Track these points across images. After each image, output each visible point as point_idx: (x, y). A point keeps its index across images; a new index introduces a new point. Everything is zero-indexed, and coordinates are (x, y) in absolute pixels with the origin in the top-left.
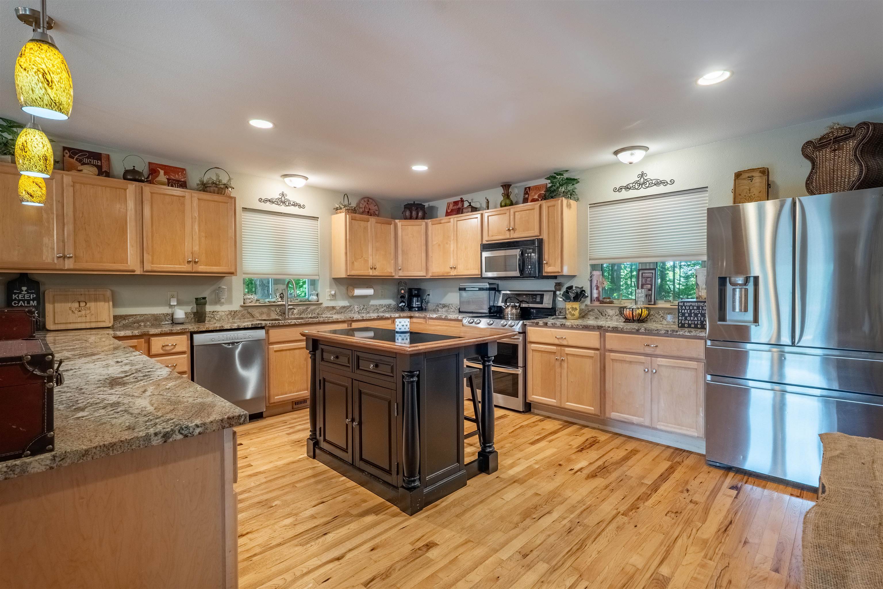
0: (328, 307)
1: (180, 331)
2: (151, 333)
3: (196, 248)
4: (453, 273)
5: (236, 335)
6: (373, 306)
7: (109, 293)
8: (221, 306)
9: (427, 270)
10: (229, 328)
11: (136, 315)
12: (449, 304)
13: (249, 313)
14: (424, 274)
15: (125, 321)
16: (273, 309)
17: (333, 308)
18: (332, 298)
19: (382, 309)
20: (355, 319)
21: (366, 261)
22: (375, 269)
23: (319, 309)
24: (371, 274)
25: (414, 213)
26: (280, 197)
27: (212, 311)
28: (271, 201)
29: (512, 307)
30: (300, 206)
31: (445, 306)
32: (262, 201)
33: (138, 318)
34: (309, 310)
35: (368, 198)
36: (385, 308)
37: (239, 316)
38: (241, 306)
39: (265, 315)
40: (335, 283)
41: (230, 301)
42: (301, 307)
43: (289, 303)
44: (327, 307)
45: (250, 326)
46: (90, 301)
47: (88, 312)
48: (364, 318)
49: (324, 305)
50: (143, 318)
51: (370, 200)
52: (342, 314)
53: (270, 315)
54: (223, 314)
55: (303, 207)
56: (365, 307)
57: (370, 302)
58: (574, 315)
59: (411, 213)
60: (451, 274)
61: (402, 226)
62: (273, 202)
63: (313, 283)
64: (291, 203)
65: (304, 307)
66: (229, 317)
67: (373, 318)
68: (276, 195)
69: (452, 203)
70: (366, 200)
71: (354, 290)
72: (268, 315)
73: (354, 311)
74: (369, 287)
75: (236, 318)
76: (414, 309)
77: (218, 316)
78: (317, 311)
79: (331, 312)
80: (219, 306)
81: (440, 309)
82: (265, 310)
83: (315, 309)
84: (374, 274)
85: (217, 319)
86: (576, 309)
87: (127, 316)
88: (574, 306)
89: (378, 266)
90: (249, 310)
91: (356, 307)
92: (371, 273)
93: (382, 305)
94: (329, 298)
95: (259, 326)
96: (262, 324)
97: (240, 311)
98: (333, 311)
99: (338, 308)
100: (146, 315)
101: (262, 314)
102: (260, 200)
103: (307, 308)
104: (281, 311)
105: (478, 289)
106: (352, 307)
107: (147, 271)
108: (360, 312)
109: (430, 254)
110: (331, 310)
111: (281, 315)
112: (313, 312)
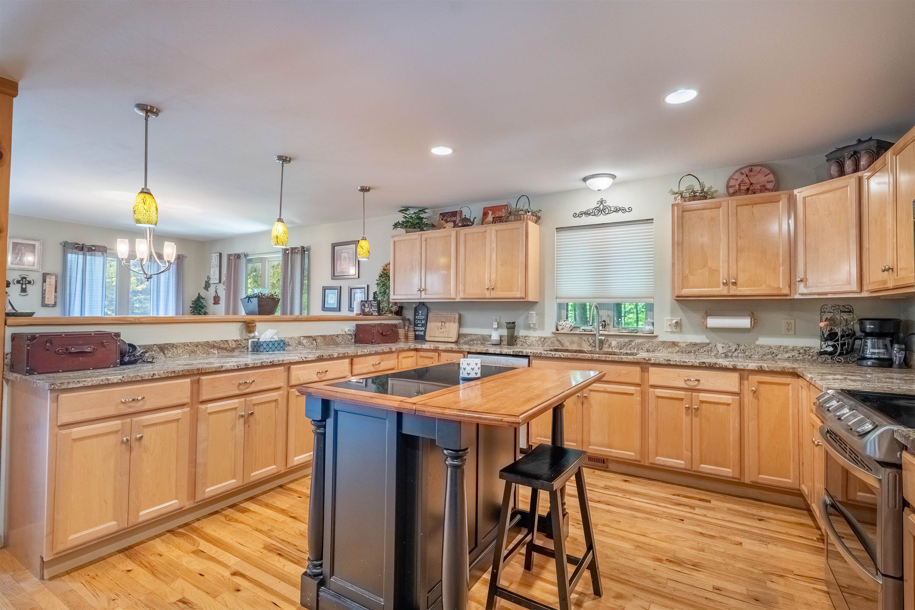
0: (665, 342)
3: (493, 277)
5: (499, 360)
6: (762, 347)
7: (457, 316)
8: (534, 331)
10: (493, 352)
11: (472, 334)
13: (558, 340)
14: (856, 289)
15: (466, 339)
16: (585, 338)
17: (675, 344)
18: (674, 330)
19: (787, 355)
20: (652, 362)
22: (734, 283)
23: (650, 344)
25: (849, 164)
26: (598, 206)
27: (525, 335)
28: (587, 214)
30: (623, 210)
32: (577, 216)
33: (473, 337)
34: (633, 344)
35: (752, 165)
36: (795, 353)
37: (549, 343)
38: (553, 333)
39: (575, 345)
40: (682, 310)
41: (542, 326)
42: (621, 339)
43: (601, 332)
44: (663, 343)
45: (511, 353)
46: (447, 322)
47: (445, 329)
48: (672, 363)
49: (661, 338)
50: (476, 337)
51: (755, 168)
52: (692, 354)
53: (581, 346)
54: (534, 339)
55: (630, 209)
56: (742, 347)
59: (842, 166)
61: (806, 196)
62: (589, 214)
63: (650, 308)
64: (612, 209)
66: (539, 343)
67: (690, 364)
68: (592, 204)
70: (745, 170)
71: (707, 319)
72: (580, 344)
73: (715, 352)
75: (546, 345)
77: (529, 341)
78: (647, 346)
79: (670, 350)
80: (533, 331)
82: (576, 339)
83: (641, 344)
85: (528, 344)
87: (467, 334)
89: (740, 280)
90: (559, 338)
92: (729, 291)
93: (786, 347)
94: (670, 330)
95: (520, 354)
96: (523, 352)
97: (550, 338)
98: (673, 349)
99: (684, 345)
100: (478, 335)
101: (572, 343)
102: (575, 215)
103: (630, 341)
106: (710, 346)
107: (462, 299)
108: (730, 354)
110: (669, 347)
111: (594, 346)
112: (640, 346)
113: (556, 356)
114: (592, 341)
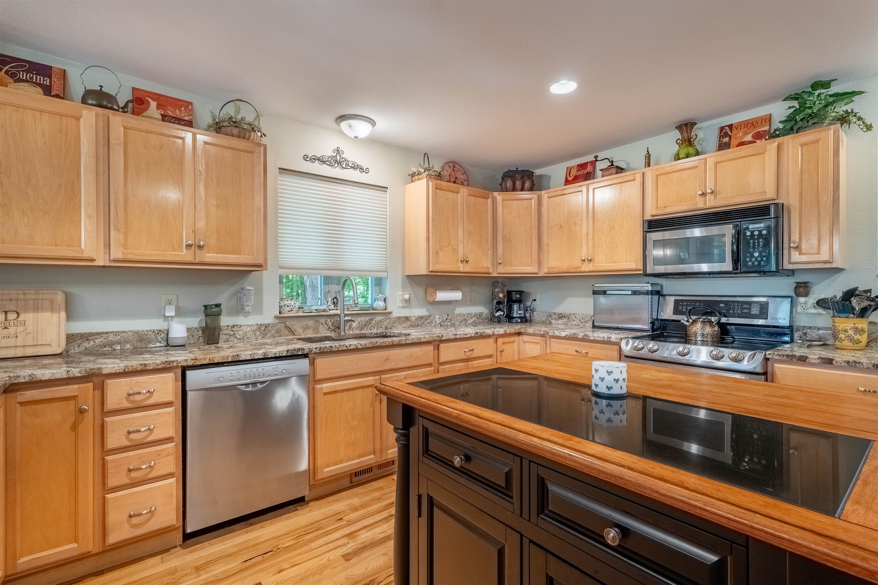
0: (400, 317)
1: (160, 367)
2: (105, 371)
3: (201, 224)
4: (586, 267)
5: (260, 369)
6: (460, 315)
7: (60, 297)
8: (245, 317)
9: (540, 264)
10: (249, 358)
11: (107, 333)
12: (570, 314)
13: (287, 327)
14: (536, 271)
15: (89, 343)
16: (322, 320)
17: (407, 319)
18: (405, 305)
19: (472, 320)
20: (444, 338)
21: (455, 251)
22: (467, 262)
23: (388, 320)
24: (461, 270)
25: (518, 184)
26: (335, 155)
27: (232, 324)
28: (321, 160)
29: (703, 322)
30: (361, 169)
31: (562, 317)
32: (308, 159)
33: (111, 337)
34: (373, 322)
35: (454, 162)
36: (475, 318)
37: (273, 332)
38: (276, 317)
39: (311, 331)
40: (410, 285)
41: (258, 309)
42: (362, 319)
43: (346, 312)
44: (399, 318)
45: (284, 354)
46: (26, 311)
48: (458, 337)
49: (395, 315)
50: (119, 337)
51: (456, 166)
52: (419, 327)
53: (318, 331)
54: (249, 329)
55: (368, 170)
56: (450, 317)
57: (455, 310)
58: (859, 342)
59: (514, 183)
60: (583, 269)
61: (503, 200)
62: (324, 162)
63: (379, 282)
64: (350, 165)
65: (367, 318)
66: (258, 333)
67: (469, 335)
68: (328, 152)
69: (576, 167)
70: (451, 165)
71: (436, 293)
72: (316, 330)
73: (434, 323)
74: (454, 288)
75: (268, 335)
76: (514, 320)
77: (241, 333)
78: (385, 324)
79: (404, 325)
80: (243, 317)
81: (553, 321)
82: (311, 323)
83: (381, 321)
84: (466, 270)
85: (238, 337)
86: (863, 331)
87: (91, 334)
88: (859, 326)
89: (470, 258)
90: (288, 323)
91: (437, 317)
92: (462, 268)
93: (472, 314)
94: (401, 305)
95: (300, 353)
96: (304, 349)
97: (274, 325)
98: (407, 324)
99: (413, 319)
100: (124, 332)
101: (306, 328)
102: (306, 158)
103: (371, 319)
104: (334, 325)
105: (630, 293)
106: (432, 318)
107: (115, 261)
108: (443, 324)
109: (545, 239)
110: (403, 322)
111: (333, 330)
112: (379, 324)
113: (351, 348)
114: (330, 324)
